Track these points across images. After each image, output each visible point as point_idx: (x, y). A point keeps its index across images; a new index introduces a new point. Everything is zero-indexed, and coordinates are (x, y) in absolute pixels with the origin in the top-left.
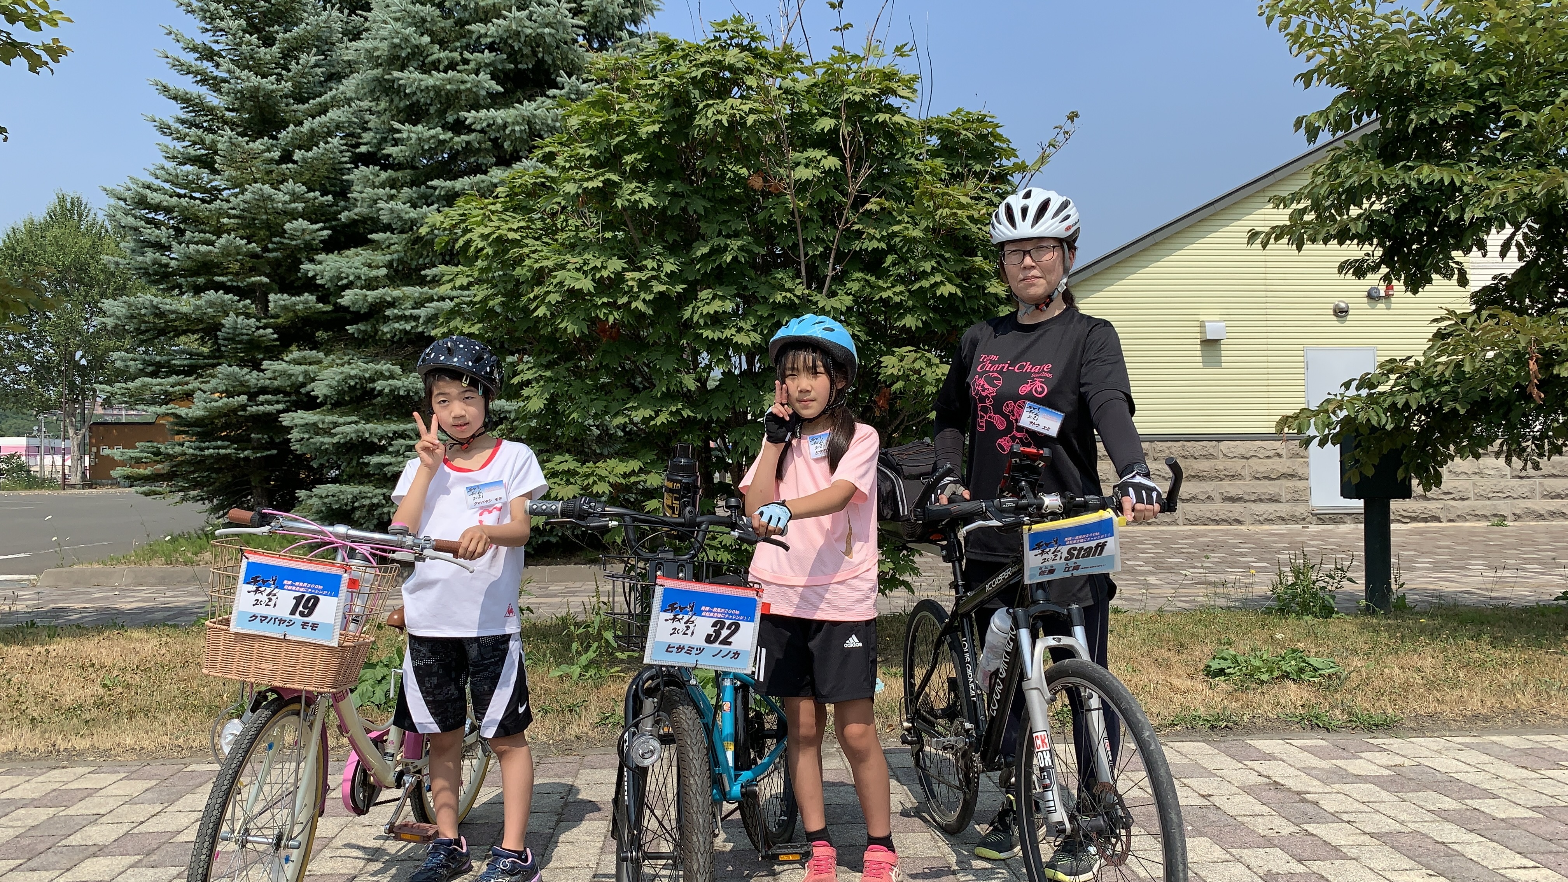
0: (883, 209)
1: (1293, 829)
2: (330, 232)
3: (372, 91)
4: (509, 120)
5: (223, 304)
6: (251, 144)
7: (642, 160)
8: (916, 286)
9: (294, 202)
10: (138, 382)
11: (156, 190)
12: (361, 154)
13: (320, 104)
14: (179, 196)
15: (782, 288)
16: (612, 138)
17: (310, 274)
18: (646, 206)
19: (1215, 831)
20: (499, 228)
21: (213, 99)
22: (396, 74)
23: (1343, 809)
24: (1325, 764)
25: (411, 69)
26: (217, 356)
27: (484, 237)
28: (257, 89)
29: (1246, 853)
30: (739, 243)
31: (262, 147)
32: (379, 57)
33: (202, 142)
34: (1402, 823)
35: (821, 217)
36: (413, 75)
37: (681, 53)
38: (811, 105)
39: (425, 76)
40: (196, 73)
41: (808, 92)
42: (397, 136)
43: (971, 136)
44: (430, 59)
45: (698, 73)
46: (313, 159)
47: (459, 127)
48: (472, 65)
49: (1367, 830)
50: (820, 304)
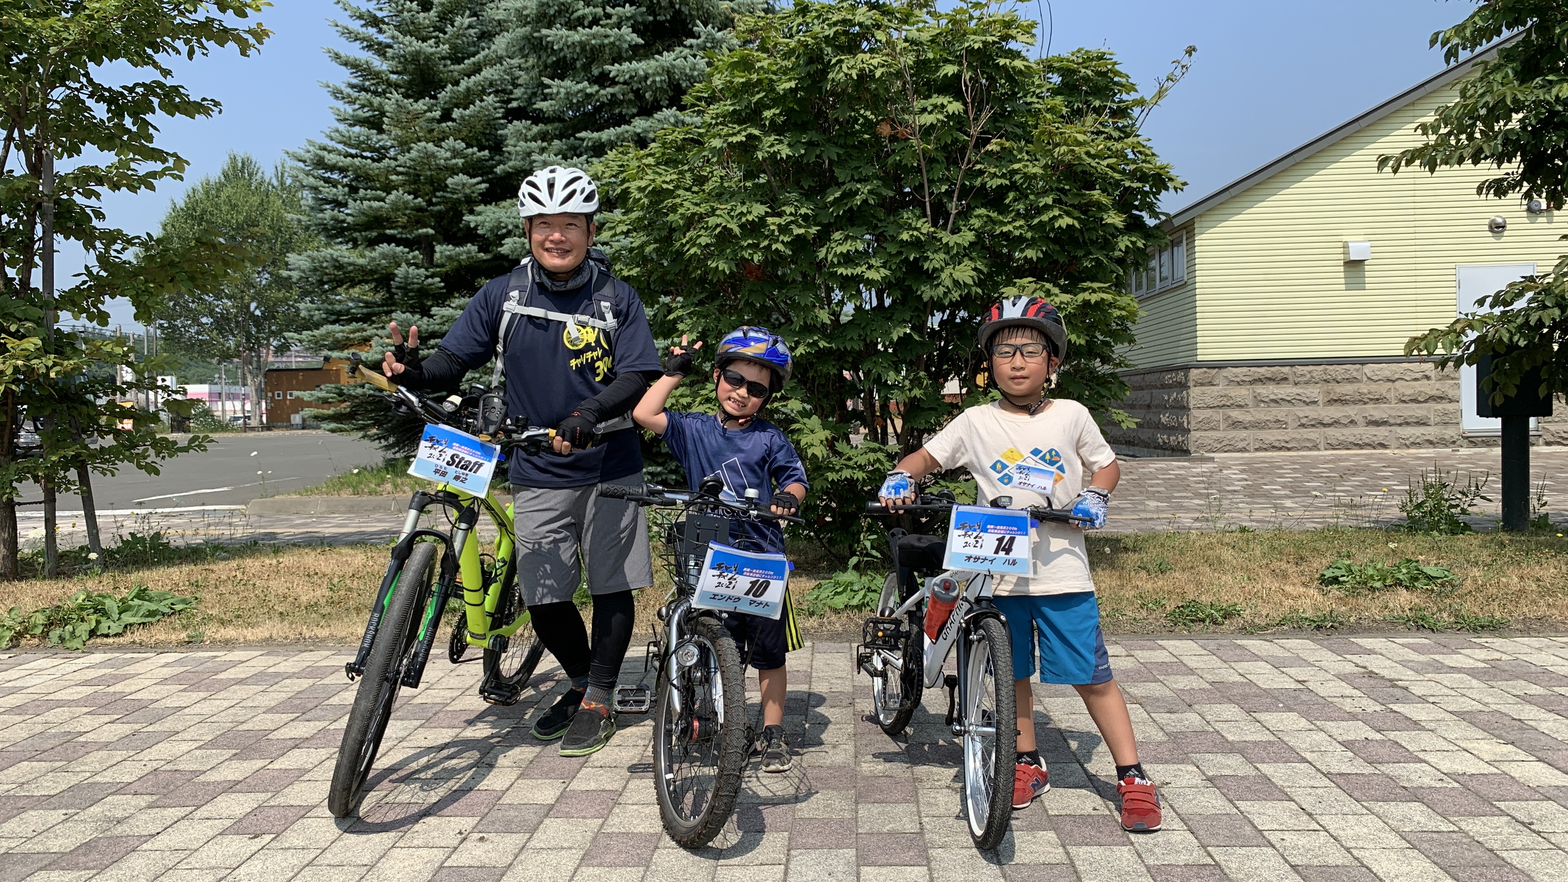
0: (1003, 149)
1: (1378, 708)
2: (487, 185)
3: (521, 49)
4: (650, 71)
5: (395, 256)
6: (415, 106)
7: (780, 114)
8: (1036, 221)
9: (455, 157)
10: (324, 330)
11: (330, 152)
12: (513, 109)
13: (474, 64)
14: (353, 156)
15: (910, 228)
16: (753, 95)
17: (472, 225)
18: (784, 156)
19: (1305, 708)
20: (654, 181)
21: (379, 64)
22: (544, 31)
23: (1431, 693)
24: (1422, 658)
25: (558, 26)
26: (389, 305)
27: (641, 189)
28: (419, 52)
29: (1330, 725)
30: (869, 187)
31: (425, 108)
32: (527, 16)
33: (371, 104)
34: (1486, 704)
35: (947, 158)
36: (560, 32)
37: (814, 14)
38: (935, 53)
39: (571, 33)
40: (363, 40)
41: (932, 41)
42: (546, 91)
43: (1089, 73)
44: (576, 15)
45: (831, 32)
46: (470, 116)
47: (603, 80)
48: (614, 19)
49: (1450, 709)
50: (944, 241)
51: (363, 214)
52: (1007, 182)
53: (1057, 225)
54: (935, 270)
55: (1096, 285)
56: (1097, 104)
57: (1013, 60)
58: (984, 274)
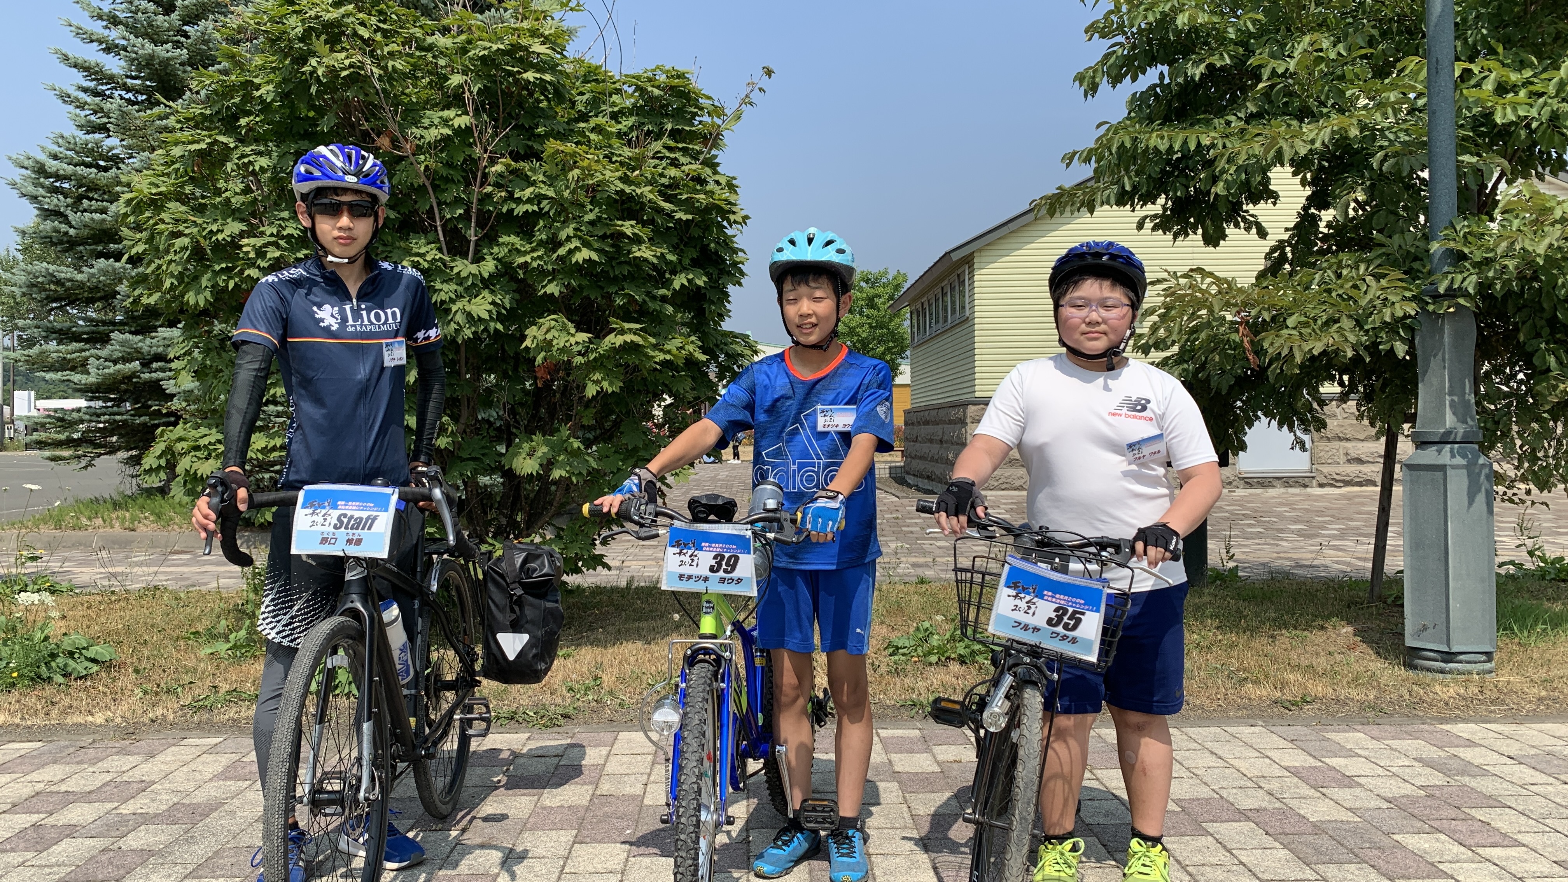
7: (262, 122)
15: (413, 253)
18: (257, 169)
28: (152, 57)
33: (102, 110)
40: (101, 41)
52: (536, 208)
53: (574, 259)
54: (443, 303)
55: (626, 326)
56: (669, 127)
57: (526, 71)
58: (505, 308)
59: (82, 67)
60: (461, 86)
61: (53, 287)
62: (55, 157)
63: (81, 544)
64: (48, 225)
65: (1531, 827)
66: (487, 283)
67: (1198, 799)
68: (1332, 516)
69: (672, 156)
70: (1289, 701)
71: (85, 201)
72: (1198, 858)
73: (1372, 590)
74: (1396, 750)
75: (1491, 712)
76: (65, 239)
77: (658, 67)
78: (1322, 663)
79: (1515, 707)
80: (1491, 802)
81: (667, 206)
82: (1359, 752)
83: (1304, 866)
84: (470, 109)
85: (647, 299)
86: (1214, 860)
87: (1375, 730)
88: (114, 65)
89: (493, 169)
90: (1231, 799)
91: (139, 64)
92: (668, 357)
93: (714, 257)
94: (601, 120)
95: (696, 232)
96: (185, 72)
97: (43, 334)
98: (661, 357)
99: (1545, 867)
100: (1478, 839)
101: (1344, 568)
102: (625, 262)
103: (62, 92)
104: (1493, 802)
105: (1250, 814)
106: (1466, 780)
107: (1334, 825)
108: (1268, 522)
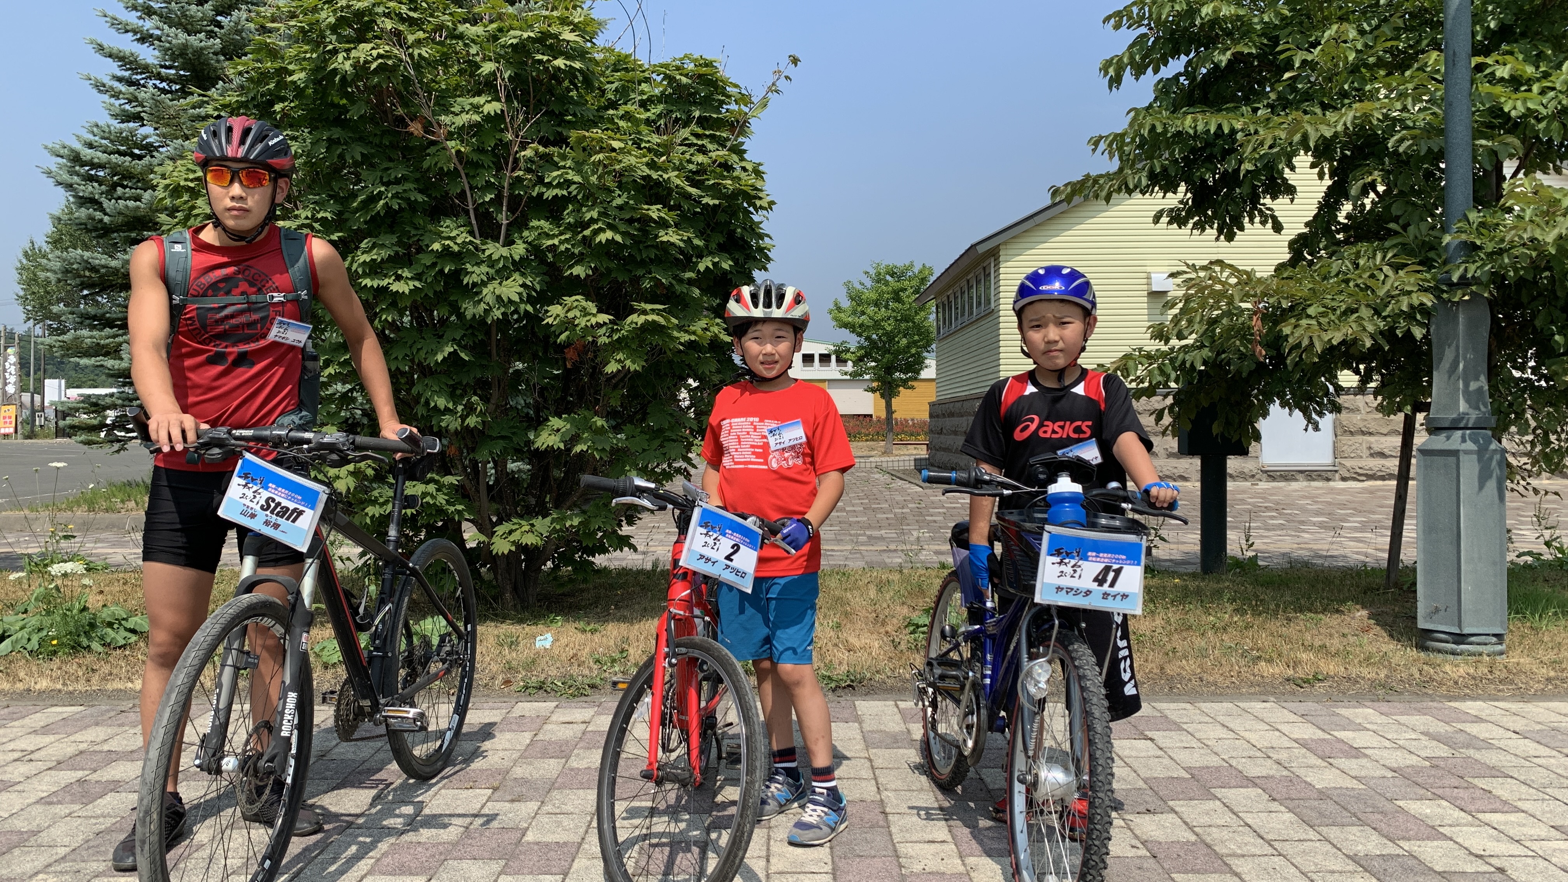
0: (542, 155)
7: (297, 108)
11: (93, 148)
15: (443, 237)
16: (264, 86)
28: (185, 46)
30: (394, 191)
33: (136, 99)
40: (135, 31)
50: (487, 253)
51: (120, 213)
52: (565, 193)
53: (598, 240)
54: (475, 285)
55: (649, 307)
56: (697, 114)
57: (555, 58)
58: (535, 291)
59: (117, 57)
60: (493, 74)
61: (87, 274)
62: (90, 146)
63: (114, 526)
64: (83, 213)
65: (1531, 795)
66: (519, 266)
67: (1208, 767)
68: (1354, 509)
69: (700, 142)
70: (1302, 679)
71: (119, 188)
72: (1205, 820)
73: (1388, 577)
74: (1404, 725)
75: (1499, 691)
76: (99, 226)
77: (686, 56)
78: (1335, 643)
79: (1523, 686)
80: (1494, 772)
81: (693, 191)
82: (1368, 726)
83: (1308, 828)
84: (502, 95)
85: (674, 282)
86: (1222, 822)
87: (1384, 707)
88: (149, 55)
89: (523, 153)
90: (1240, 768)
91: (173, 53)
92: (693, 338)
93: (741, 243)
94: (630, 107)
95: (722, 217)
96: (218, 61)
97: (77, 320)
98: (685, 337)
99: (1542, 831)
100: (1479, 804)
101: (1362, 558)
102: (652, 246)
103: (97, 81)
104: (1496, 772)
105: (1258, 781)
106: (1471, 752)
107: (1339, 791)
108: (1290, 514)
